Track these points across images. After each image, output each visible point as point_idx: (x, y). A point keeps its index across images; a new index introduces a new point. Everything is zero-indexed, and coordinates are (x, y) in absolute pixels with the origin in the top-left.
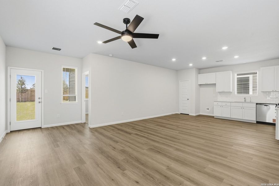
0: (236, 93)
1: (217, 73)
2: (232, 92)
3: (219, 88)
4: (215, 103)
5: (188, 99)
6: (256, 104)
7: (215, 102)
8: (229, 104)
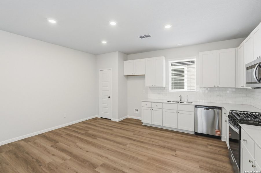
0: (170, 89)
1: (147, 59)
2: (165, 87)
3: (149, 82)
4: (143, 104)
5: (109, 97)
6: (194, 106)
7: (143, 102)
8: (160, 105)
